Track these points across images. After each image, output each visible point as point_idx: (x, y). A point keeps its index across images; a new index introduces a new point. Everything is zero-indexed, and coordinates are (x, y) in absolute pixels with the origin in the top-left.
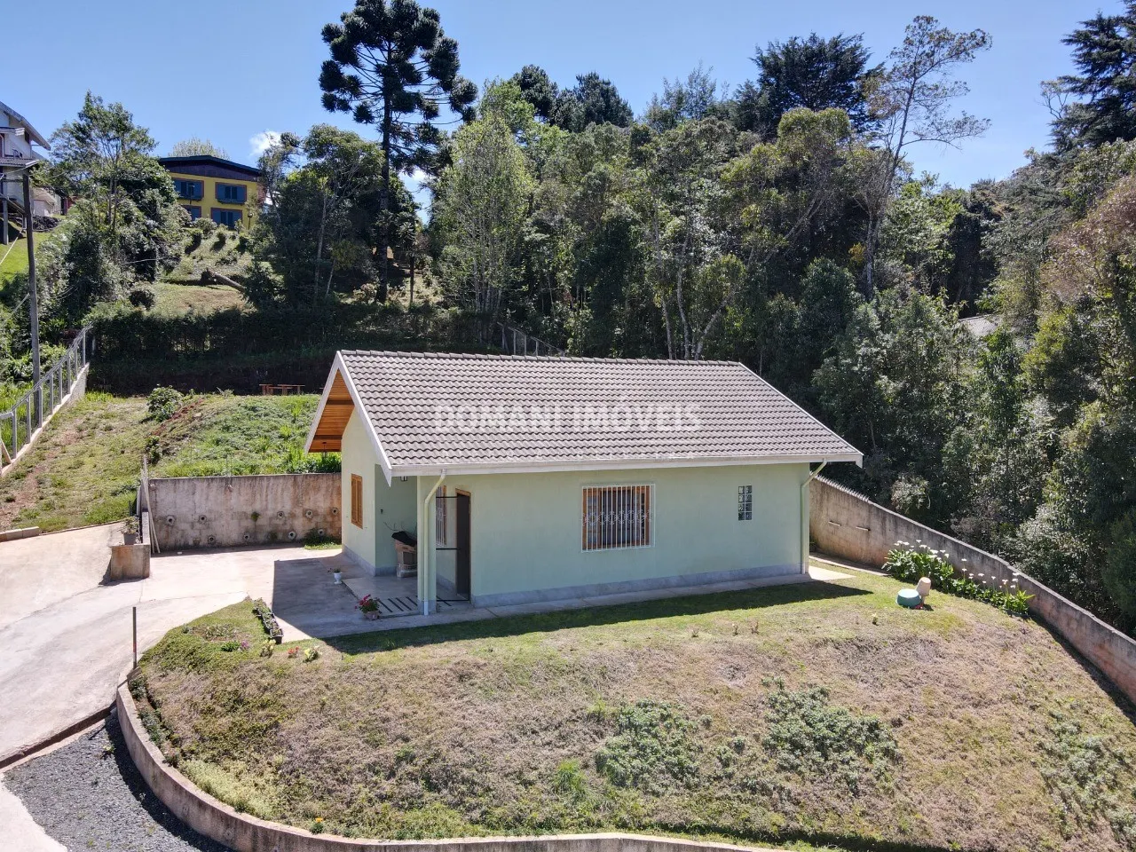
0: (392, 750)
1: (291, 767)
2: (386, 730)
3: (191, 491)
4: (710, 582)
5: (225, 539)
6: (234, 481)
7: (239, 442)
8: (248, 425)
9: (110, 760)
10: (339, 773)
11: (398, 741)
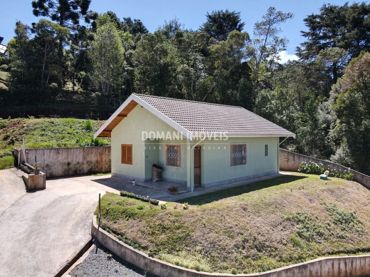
0: (240, 238)
1: (205, 251)
2: (233, 231)
3: (43, 154)
4: (259, 177)
5: (57, 174)
6: (61, 150)
7: (52, 135)
8: (52, 129)
9: (113, 261)
10: (226, 250)
11: (240, 235)
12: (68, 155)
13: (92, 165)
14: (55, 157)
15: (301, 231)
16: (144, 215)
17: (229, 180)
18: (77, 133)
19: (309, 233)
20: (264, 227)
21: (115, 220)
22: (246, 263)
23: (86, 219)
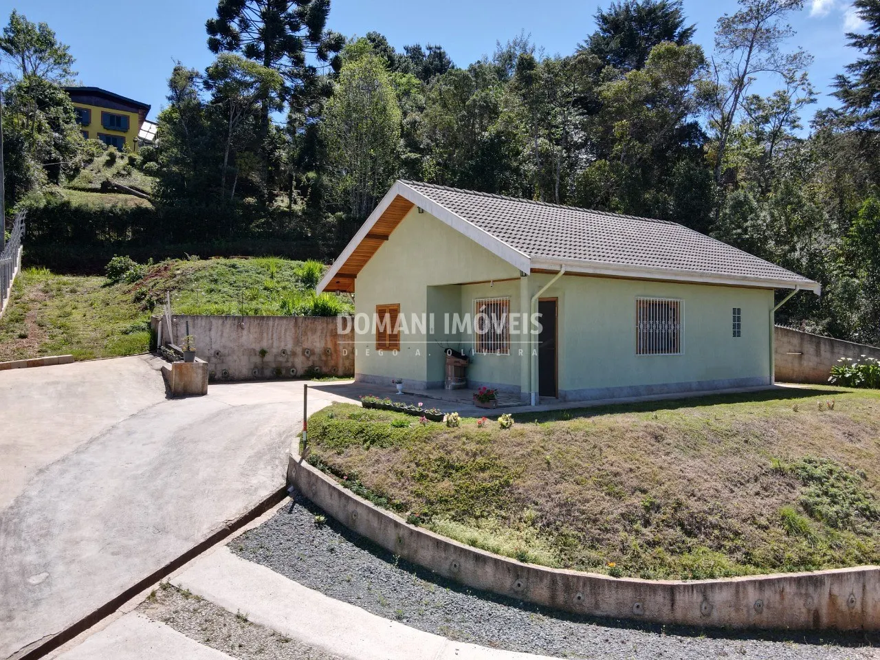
0: (638, 501)
1: (545, 521)
2: (621, 483)
3: (208, 327)
4: (716, 388)
5: (237, 373)
6: (246, 320)
7: (231, 292)
8: (233, 278)
9: (327, 530)
10: (598, 523)
11: (638, 493)
12: (262, 333)
13: (315, 358)
14: (234, 335)
15: (811, 500)
16: (404, 439)
17: (631, 387)
18: (284, 288)
19: (836, 508)
20: (706, 481)
21: (340, 448)
22: (649, 558)
23: (279, 448)
